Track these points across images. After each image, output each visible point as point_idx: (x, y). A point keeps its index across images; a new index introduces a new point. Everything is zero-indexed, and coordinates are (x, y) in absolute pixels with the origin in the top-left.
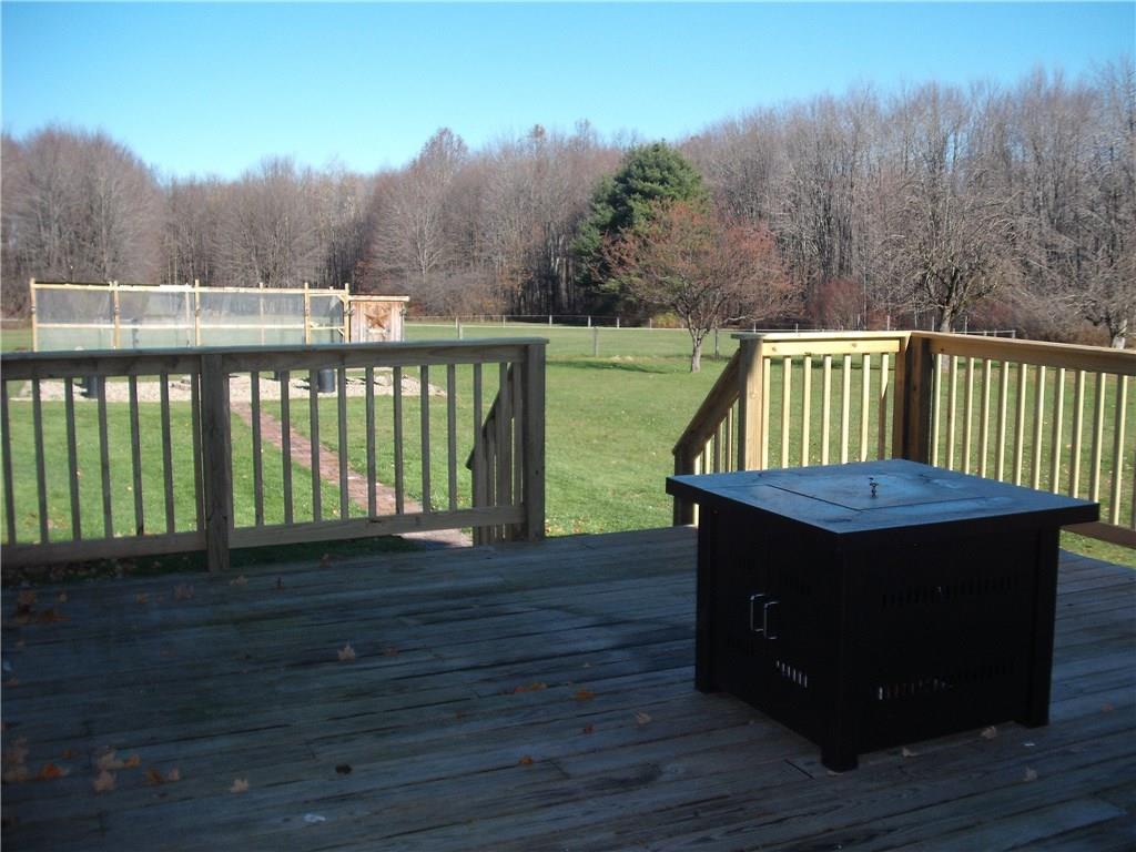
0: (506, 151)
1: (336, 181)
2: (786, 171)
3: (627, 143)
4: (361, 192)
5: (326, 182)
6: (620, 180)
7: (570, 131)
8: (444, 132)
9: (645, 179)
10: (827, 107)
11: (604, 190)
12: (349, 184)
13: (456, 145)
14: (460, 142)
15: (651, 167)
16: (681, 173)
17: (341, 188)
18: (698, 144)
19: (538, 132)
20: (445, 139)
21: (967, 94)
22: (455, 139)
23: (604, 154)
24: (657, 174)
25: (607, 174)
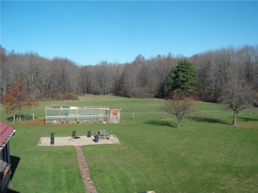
0: (153, 60)
1: (117, 65)
2: (214, 66)
3: (180, 57)
4: (122, 68)
5: (114, 66)
6: (177, 68)
7: (167, 55)
8: (140, 55)
9: (182, 68)
10: (224, 51)
11: (173, 70)
12: (120, 65)
13: (142, 58)
14: (143, 57)
15: (183, 65)
16: (190, 66)
17: (117, 67)
19: (159, 56)
20: (140, 56)
21: (255, 48)
22: (142, 56)
23: (174, 60)
24: (185, 66)
25: (174, 66)
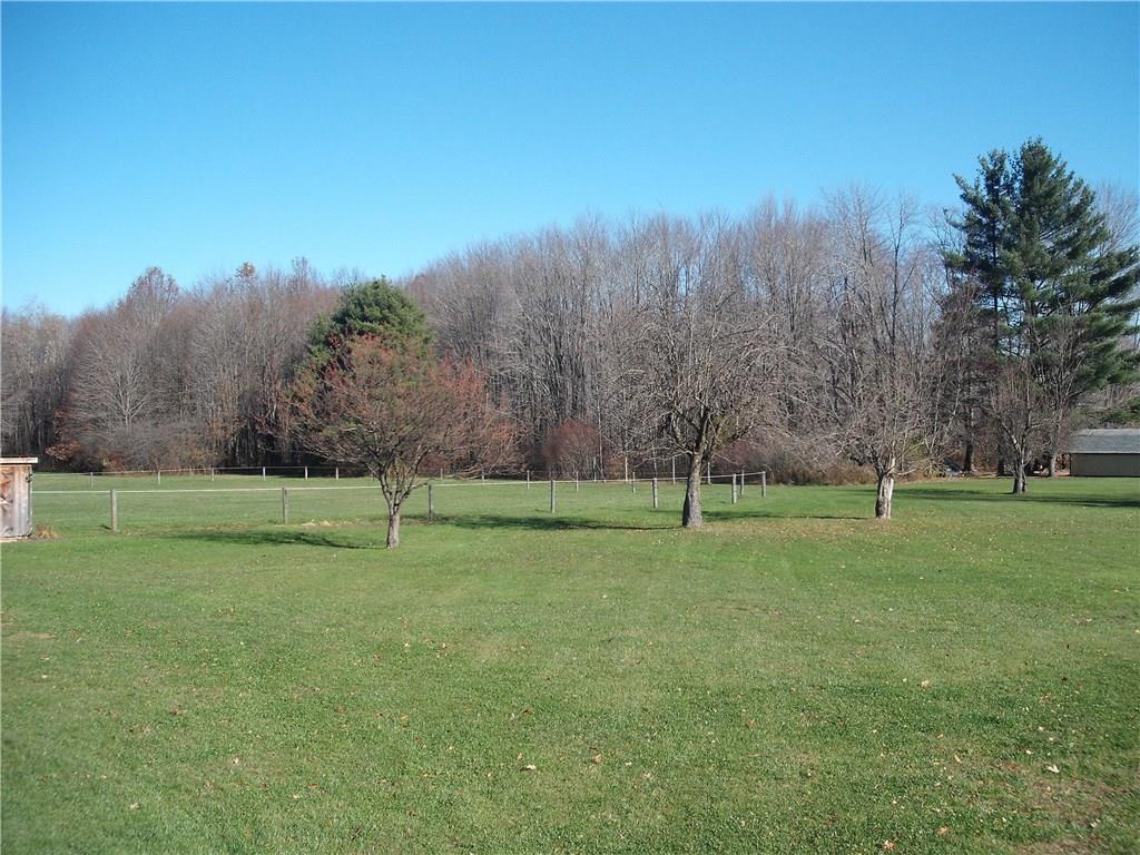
0: (219, 291)
1: (35, 323)
2: (513, 308)
3: (346, 281)
4: (65, 338)
5: (24, 324)
6: (336, 319)
7: (287, 270)
8: (154, 271)
9: (364, 319)
10: (555, 242)
11: (321, 332)
12: (50, 326)
13: (166, 286)
14: (171, 281)
15: (370, 306)
16: (402, 312)
17: (41, 332)
18: (424, 282)
20: (154, 278)
21: (698, 228)
22: (165, 278)
23: (322, 293)
24: (377, 312)
25: (326, 312)
